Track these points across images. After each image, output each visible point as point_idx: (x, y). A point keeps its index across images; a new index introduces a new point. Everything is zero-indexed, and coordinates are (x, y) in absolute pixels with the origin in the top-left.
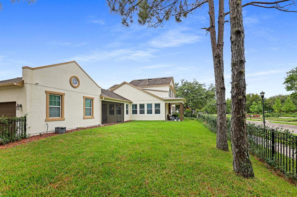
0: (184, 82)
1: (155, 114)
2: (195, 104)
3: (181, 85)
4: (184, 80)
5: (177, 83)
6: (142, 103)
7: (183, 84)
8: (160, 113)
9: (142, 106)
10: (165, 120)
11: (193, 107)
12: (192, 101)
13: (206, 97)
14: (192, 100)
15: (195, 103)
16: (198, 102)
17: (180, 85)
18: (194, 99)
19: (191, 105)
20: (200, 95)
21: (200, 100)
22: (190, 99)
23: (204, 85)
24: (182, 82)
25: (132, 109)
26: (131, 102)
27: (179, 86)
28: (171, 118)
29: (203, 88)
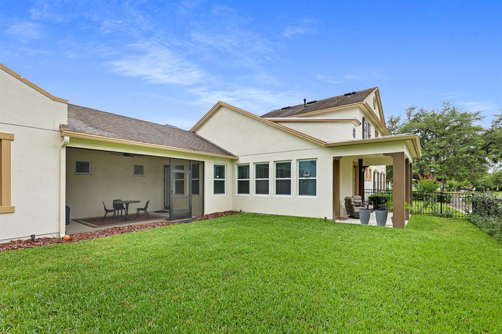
0: (414, 113)
1: (300, 194)
2: (446, 167)
3: (407, 122)
4: (413, 109)
5: (395, 117)
6: (262, 160)
7: (412, 118)
8: (314, 194)
9: (262, 170)
10: (330, 217)
11: (439, 173)
12: (436, 160)
13: (486, 148)
14: (437, 157)
15: (449, 165)
16: (457, 161)
17: (404, 121)
18: (444, 153)
19: (435, 168)
20: (466, 142)
21: (465, 155)
22: (433, 153)
23: (477, 117)
24: (409, 115)
25: (237, 179)
26: (233, 159)
27: (401, 124)
28: (357, 210)
29: (475, 124)
